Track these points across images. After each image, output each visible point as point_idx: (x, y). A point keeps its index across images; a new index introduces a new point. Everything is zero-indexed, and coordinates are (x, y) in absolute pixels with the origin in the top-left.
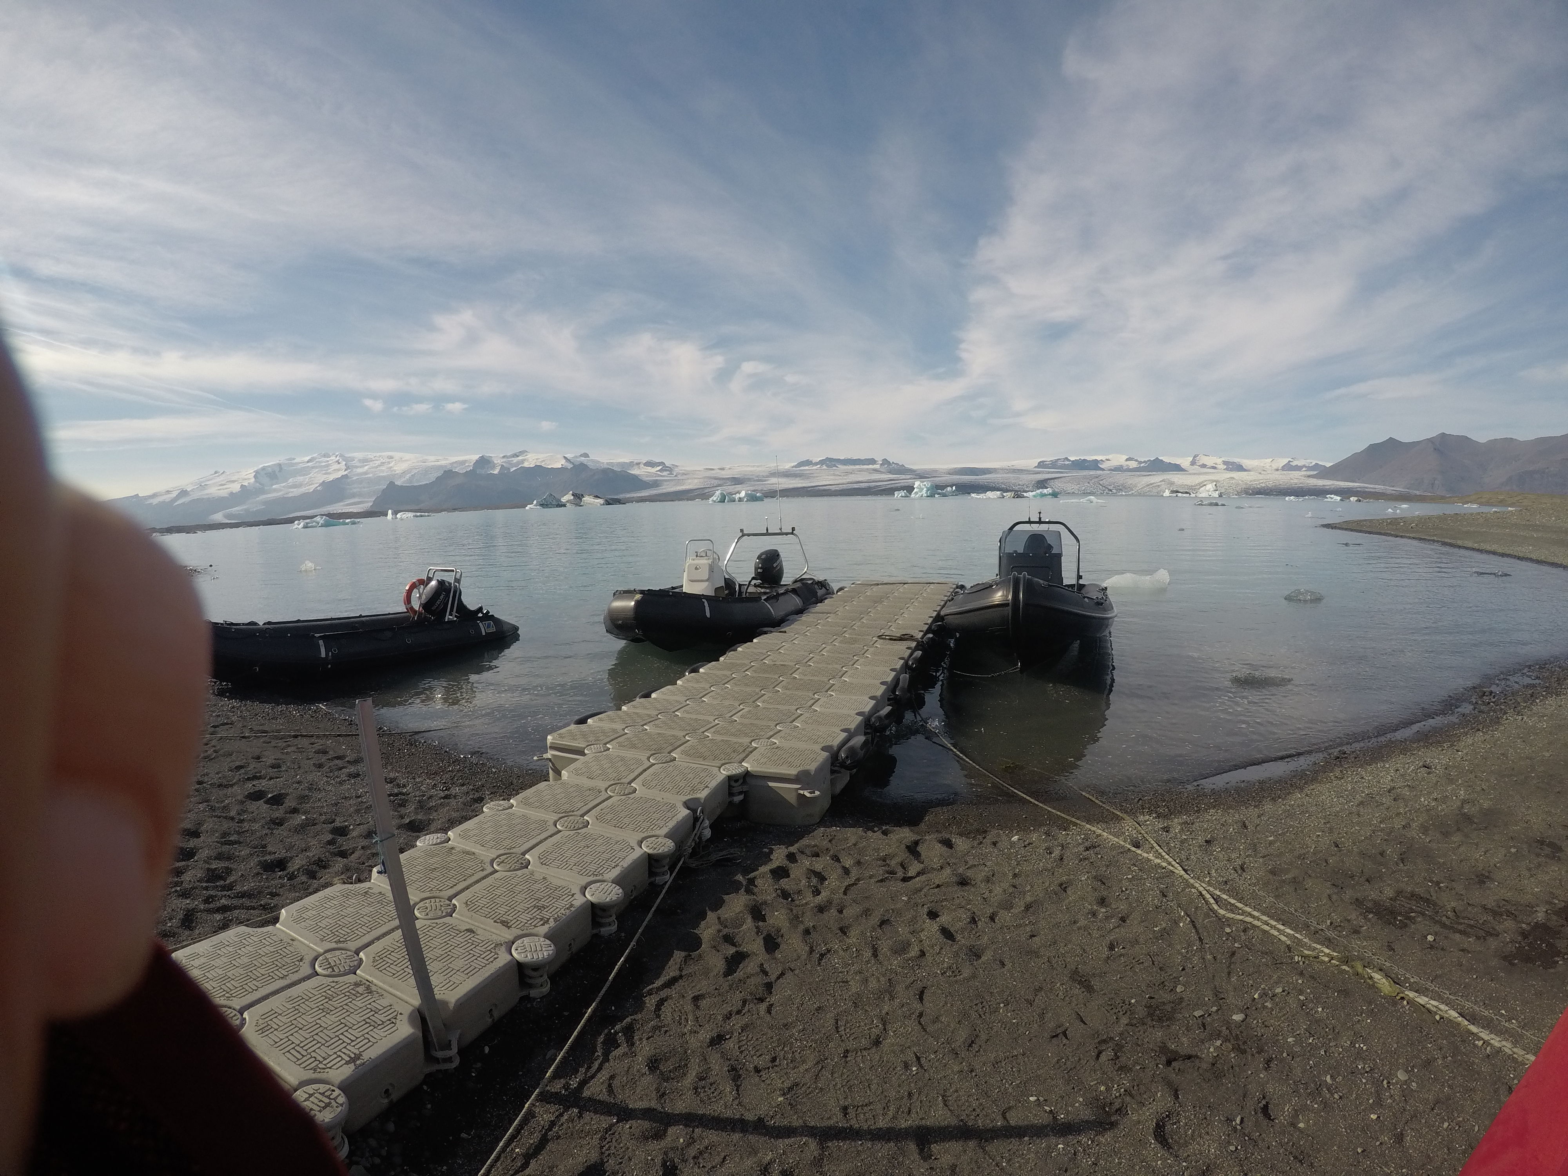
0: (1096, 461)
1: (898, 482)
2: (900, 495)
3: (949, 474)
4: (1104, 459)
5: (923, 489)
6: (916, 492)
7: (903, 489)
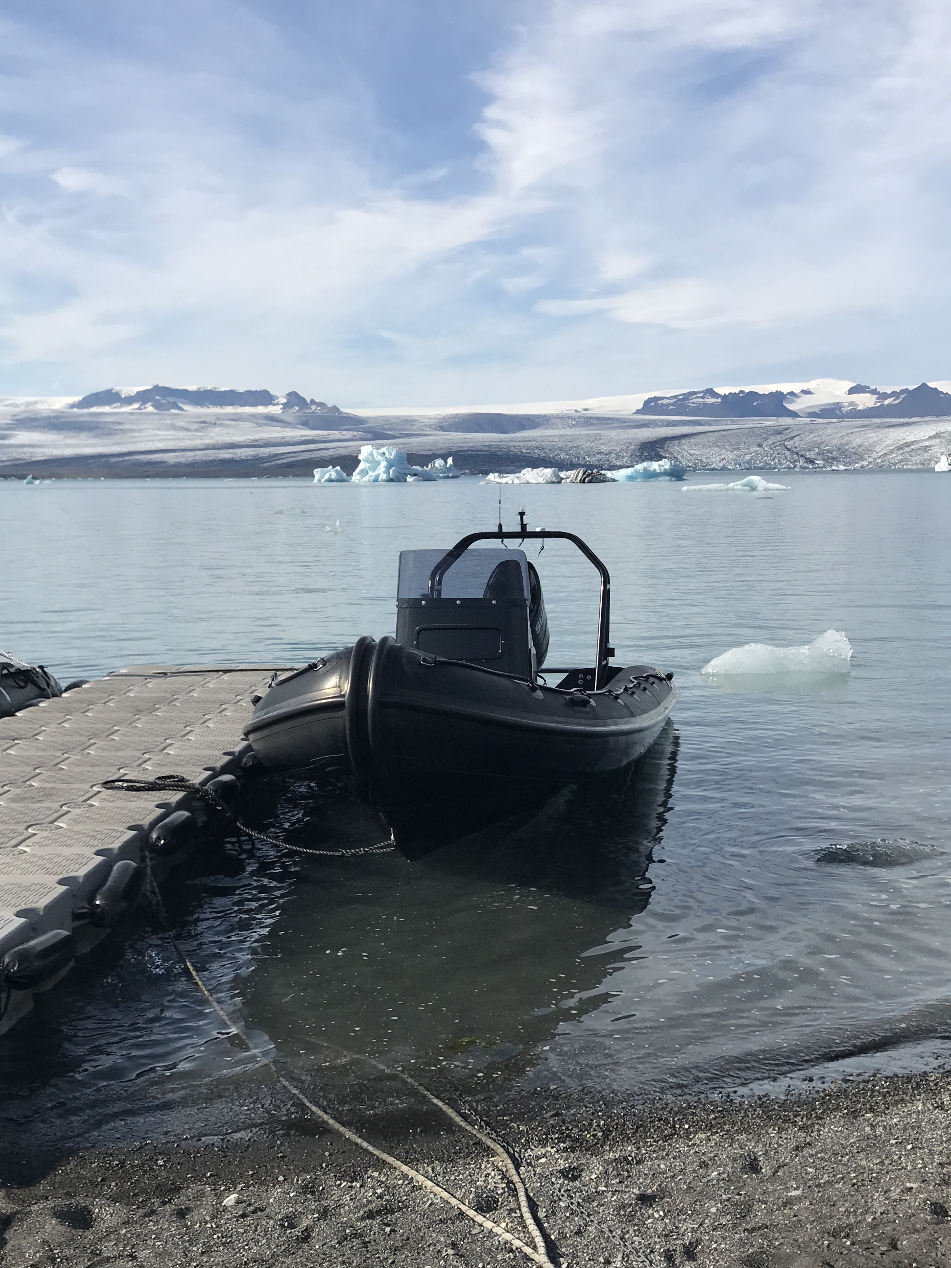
0: (779, 397)
1: (322, 446)
2: (327, 476)
3: (442, 428)
4: (797, 391)
5: (378, 463)
6: (362, 471)
7: (333, 461)
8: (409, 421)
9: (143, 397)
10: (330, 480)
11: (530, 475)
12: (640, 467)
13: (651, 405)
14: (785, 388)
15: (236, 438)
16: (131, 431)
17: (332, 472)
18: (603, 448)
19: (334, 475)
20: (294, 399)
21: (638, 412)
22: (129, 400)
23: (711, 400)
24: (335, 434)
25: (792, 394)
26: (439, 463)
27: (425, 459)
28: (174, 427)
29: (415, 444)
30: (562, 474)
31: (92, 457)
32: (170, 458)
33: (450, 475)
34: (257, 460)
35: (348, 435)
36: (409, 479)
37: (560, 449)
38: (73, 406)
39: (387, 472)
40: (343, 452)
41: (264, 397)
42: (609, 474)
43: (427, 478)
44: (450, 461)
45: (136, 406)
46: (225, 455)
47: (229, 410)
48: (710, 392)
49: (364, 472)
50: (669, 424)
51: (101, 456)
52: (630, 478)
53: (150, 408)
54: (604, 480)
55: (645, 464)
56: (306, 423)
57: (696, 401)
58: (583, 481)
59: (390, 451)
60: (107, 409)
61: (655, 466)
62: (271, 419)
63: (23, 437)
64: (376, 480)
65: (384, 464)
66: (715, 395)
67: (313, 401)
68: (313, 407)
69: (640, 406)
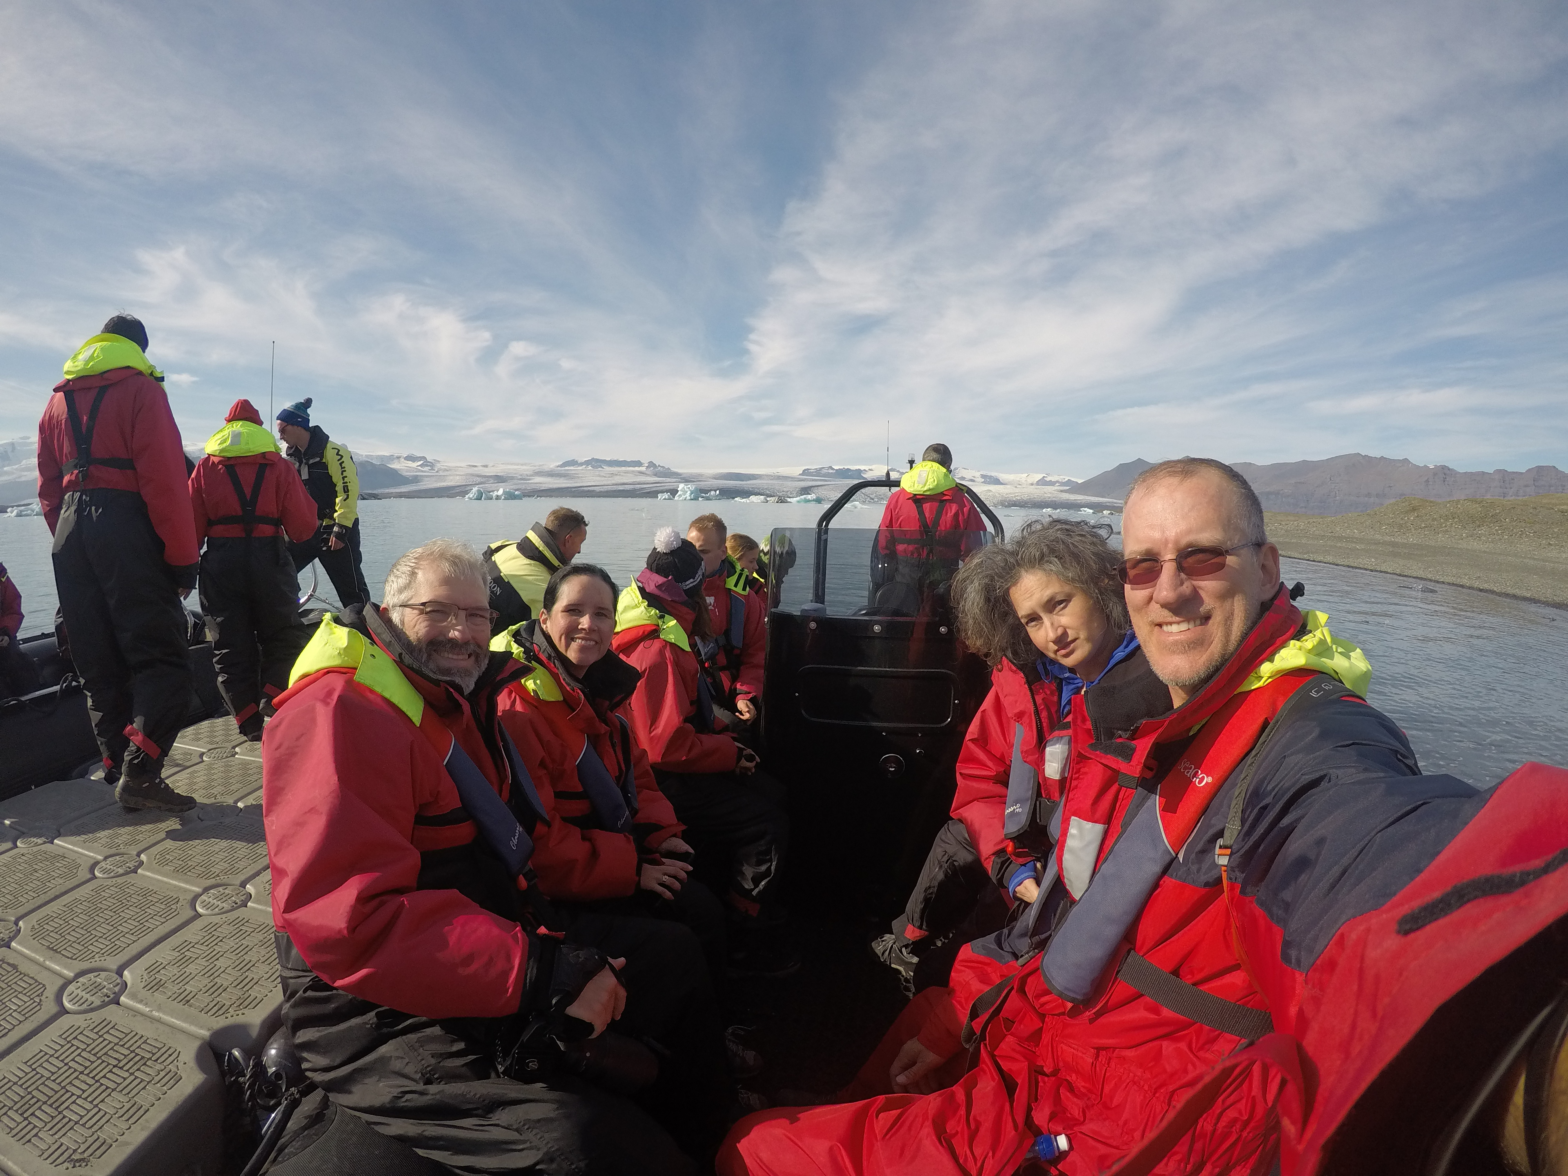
0: (859, 471)
1: (662, 484)
2: (664, 497)
3: (715, 479)
4: (867, 469)
5: (687, 492)
6: (679, 495)
7: (667, 491)
8: (701, 475)
9: (587, 463)
10: (665, 499)
11: (753, 498)
12: (802, 497)
13: (806, 472)
14: (862, 468)
15: (625, 481)
16: (582, 477)
17: (666, 495)
18: (785, 489)
19: (667, 497)
20: (651, 464)
21: (800, 475)
22: (581, 464)
23: (831, 471)
24: (668, 480)
25: (865, 470)
26: (713, 493)
27: (707, 491)
28: (599, 476)
29: (702, 485)
30: (768, 499)
31: (566, 488)
32: (597, 489)
33: (717, 498)
34: (635, 490)
35: (674, 480)
36: (700, 499)
37: (766, 489)
38: (558, 467)
39: (690, 496)
40: (671, 487)
41: (639, 464)
42: (789, 500)
43: (708, 499)
44: (718, 492)
45: (584, 466)
46: (621, 488)
47: (623, 468)
48: (831, 468)
49: (680, 496)
50: (813, 480)
51: (568, 488)
52: (798, 502)
53: (590, 468)
54: (787, 502)
55: (805, 496)
56: (656, 475)
57: (825, 471)
58: (777, 502)
59: (691, 487)
60: (572, 468)
61: (809, 497)
62: (641, 473)
63: (538, 479)
64: (685, 499)
65: (689, 492)
66: (833, 469)
67: (659, 466)
68: (659, 468)
69: (801, 472)
